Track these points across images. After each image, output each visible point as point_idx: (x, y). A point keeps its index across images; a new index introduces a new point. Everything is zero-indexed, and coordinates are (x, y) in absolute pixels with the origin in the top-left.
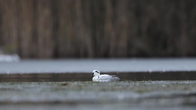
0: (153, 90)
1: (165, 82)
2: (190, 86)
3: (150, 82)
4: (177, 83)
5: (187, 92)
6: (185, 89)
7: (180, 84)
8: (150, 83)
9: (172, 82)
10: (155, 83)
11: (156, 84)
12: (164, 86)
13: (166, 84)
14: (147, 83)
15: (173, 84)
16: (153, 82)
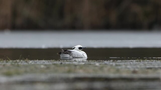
0: (26, 72)
1: (46, 62)
2: (78, 67)
3: (26, 62)
4: (61, 64)
5: (72, 76)
6: (69, 72)
7: (65, 65)
8: (26, 64)
9: (55, 62)
10: (33, 63)
11: (33, 65)
12: (42, 66)
13: (45, 65)
14: (22, 63)
15: (55, 64)
16: (30, 62)
